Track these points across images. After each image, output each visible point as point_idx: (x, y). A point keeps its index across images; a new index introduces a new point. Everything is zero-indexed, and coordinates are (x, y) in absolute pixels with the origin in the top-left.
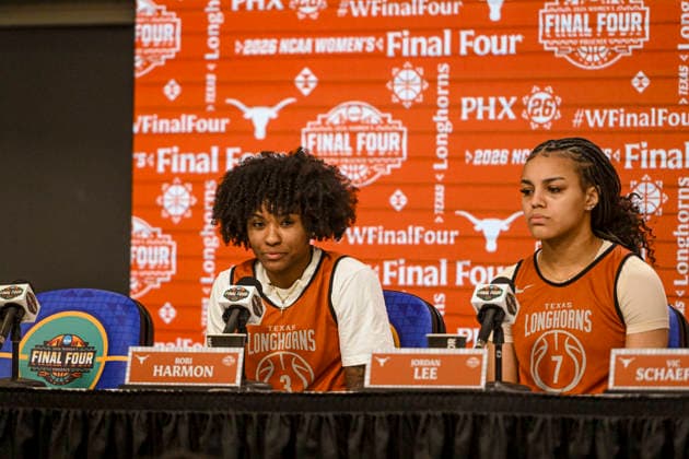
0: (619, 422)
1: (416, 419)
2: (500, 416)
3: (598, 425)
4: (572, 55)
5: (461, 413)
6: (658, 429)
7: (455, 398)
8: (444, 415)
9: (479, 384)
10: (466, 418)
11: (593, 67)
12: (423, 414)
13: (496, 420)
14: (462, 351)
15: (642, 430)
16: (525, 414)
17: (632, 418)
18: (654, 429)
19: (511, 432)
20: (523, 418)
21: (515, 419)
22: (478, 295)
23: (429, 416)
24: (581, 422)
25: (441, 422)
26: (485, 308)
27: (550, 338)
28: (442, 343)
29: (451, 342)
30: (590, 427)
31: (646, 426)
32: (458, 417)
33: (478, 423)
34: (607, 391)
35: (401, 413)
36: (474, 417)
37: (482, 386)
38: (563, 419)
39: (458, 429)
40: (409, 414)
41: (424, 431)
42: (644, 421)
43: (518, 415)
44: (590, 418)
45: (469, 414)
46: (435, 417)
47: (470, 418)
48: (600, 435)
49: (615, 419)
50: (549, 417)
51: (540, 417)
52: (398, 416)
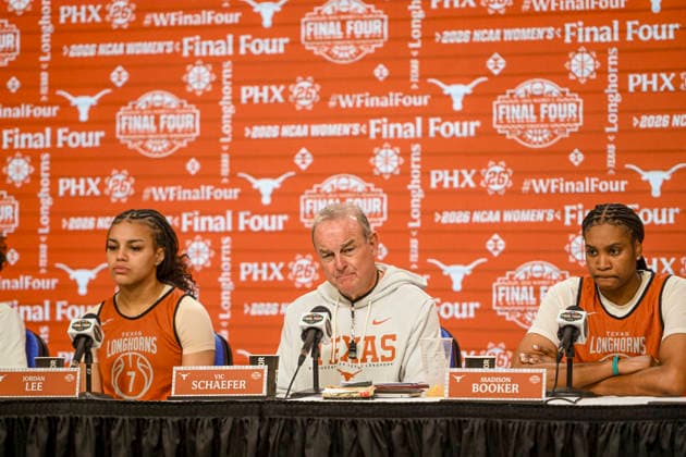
0: (179, 422)
1: (27, 421)
2: (90, 418)
3: (164, 424)
4: (142, 147)
5: (61, 417)
6: (209, 426)
7: (56, 405)
8: (48, 418)
9: (75, 393)
10: (64, 419)
11: (157, 156)
12: (32, 417)
13: (88, 420)
14: (61, 369)
15: (196, 426)
16: (109, 416)
17: (189, 418)
18: (205, 426)
19: (98, 429)
20: (107, 419)
21: (101, 419)
22: (73, 328)
23: (36, 418)
24: (151, 421)
25: (46, 423)
26: (78, 337)
27: (126, 358)
28: (46, 364)
29: (53, 363)
30: (158, 425)
31: (200, 423)
32: (59, 419)
33: (74, 423)
34: (170, 398)
35: (16, 417)
36: (71, 419)
37: (77, 395)
38: (138, 420)
39: (59, 428)
40: (22, 417)
41: (33, 430)
42: (198, 420)
43: (103, 417)
44: (158, 418)
45: (67, 416)
46: (42, 420)
47: (68, 419)
48: (165, 430)
49: (176, 419)
50: (126, 418)
51: (121, 418)
52: (13, 419)
